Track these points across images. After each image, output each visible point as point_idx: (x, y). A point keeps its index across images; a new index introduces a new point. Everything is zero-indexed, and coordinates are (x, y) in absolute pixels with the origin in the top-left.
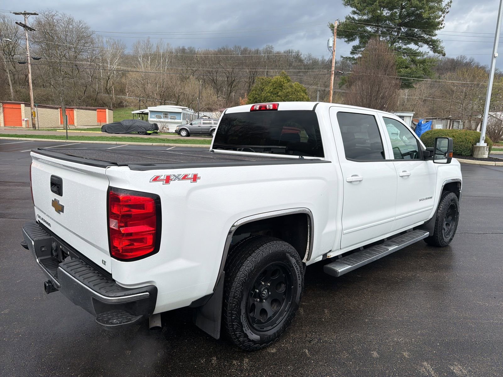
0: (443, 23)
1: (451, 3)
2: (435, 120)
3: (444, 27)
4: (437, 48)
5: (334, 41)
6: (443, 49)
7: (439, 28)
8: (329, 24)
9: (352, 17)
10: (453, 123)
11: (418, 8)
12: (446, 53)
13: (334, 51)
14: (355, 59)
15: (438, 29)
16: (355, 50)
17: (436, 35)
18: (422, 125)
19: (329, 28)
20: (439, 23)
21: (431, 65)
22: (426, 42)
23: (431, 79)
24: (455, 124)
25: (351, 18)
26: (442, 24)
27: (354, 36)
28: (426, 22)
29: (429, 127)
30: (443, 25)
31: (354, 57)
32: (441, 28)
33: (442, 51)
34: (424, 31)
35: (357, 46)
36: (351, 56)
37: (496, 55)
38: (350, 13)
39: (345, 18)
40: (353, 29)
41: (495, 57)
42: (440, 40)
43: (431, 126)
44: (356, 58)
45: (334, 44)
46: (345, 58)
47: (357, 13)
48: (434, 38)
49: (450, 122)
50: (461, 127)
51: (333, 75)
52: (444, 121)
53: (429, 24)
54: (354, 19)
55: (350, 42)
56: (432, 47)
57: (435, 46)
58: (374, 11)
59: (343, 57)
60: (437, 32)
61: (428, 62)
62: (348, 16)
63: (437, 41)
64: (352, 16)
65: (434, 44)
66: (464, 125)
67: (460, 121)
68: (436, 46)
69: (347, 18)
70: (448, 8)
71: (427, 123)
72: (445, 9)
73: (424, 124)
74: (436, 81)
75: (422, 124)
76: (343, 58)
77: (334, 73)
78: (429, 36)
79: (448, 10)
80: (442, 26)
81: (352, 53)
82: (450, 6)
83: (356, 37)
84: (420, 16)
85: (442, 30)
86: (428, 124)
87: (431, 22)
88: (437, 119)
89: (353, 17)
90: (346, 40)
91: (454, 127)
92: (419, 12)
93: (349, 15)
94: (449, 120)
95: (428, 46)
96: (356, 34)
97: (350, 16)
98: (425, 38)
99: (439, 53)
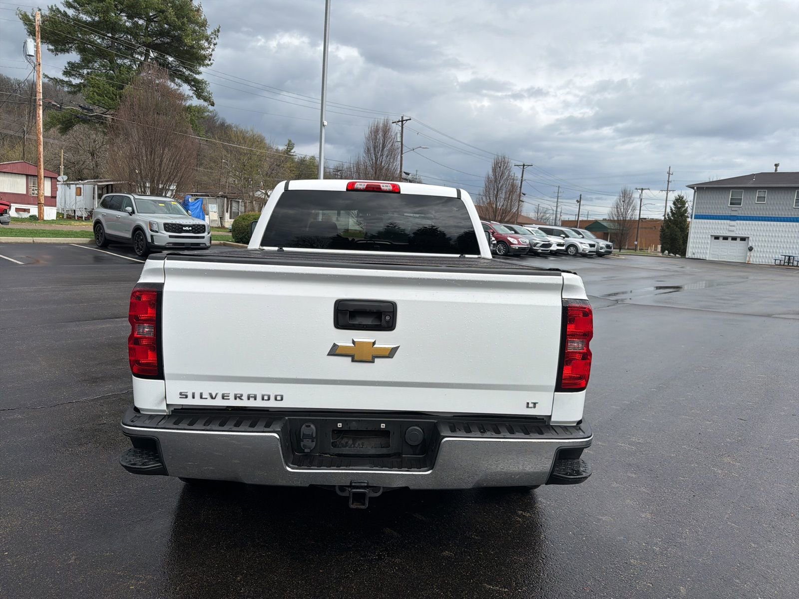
0: (212, 59)
1: (218, 32)
2: (207, 197)
3: (211, 64)
4: (203, 93)
5: (37, 47)
6: (210, 95)
7: (206, 64)
8: (18, 12)
9: (62, 11)
10: (231, 204)
11: (175, 28)
12: (214, 102)
13: (40, 64)
14: (72, 85)
15: (204, 65)
16: (72, 69)
17: (199, 73)
18: (190, 204)
19: (21, 19)
20: (205, 57)
21: (199, 116)
22: (187, 80)
23: (200, 137)
24: (234, 204)
25: (60, 12)
26: (210, 60)
27: (68, 45)
28: (187, 52)
29: (199, 207)
30: (212, 61)
31: (71, 82)
32: (208, 65)
33: (210, 97)
34: (183, 63)
35: (77, 63)
36: (66, 79)
37: (326, 123)
38: (61, 3)
39: (47, 9)
40: (69, 33)
41: (324, 126)
42: (207, 83)
43: (202, 206)
44: (74, 84)
45: (37, 52)
46: (52, 79)
47: (75, 8)
48: (197, 77)
49: (227, 201)
50: (242, 209)
51: (41, 107)
52: (219, 200)
53: (193, 55)
54: (65, 14)
55: (59, 54)
56: (195, 89)
57: (199, 89)
58: (106, 11)
59: (48, 77)
60: (201, 69)
61: (195, 111)
62: (54, 8)
63: (203, 82)
64: (62, 8)
65: (198, 86)
66: (245, 207)
67: (240, 201)
68: (201, 89)
69: (51, 9)
70: (215, 39)
71: (196, 201)
72: (211, 39)
73: (192, 203)
74: (207, 140)
75: (189, 202)
76: (48, 79)
77: (41, 104)
78: (190, 72)
79: (215, 42)
80: (209, 63)
81: (66, 73)
82: (217, 36)
83: (71, 47)
84: (179, 39)
85: (209, 67)
86: (198, 203)
87: (195, 52)
88: (209, 196)
89: (64, 11)
90: (51, 47)
91: (233, 208)
92: (176, 34)
93: (55, 6)
94: (226, 199)
95: (189, 87)
96: (72, 41)
97: (58, 9)
98: (184, 73)
99: (205, 100)
